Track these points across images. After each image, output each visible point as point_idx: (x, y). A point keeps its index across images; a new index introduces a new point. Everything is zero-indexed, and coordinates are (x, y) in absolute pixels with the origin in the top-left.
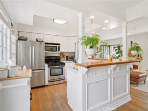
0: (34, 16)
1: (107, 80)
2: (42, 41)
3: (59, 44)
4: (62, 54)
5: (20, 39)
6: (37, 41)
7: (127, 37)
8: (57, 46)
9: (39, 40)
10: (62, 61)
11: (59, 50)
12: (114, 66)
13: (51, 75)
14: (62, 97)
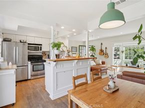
0: (19, 26)
1: (72, 70)
2: (25, 42)
3: (41, 45)
4: (44, 53)
5: (5, 40)
6: (21, 42)
7: (88, 41)
8: (40, 46)
9: (22, 41)
10: (43, 59)
11: (41, 50)
12: (76, 61)
13: (33, 71)
14: (42, 86)
